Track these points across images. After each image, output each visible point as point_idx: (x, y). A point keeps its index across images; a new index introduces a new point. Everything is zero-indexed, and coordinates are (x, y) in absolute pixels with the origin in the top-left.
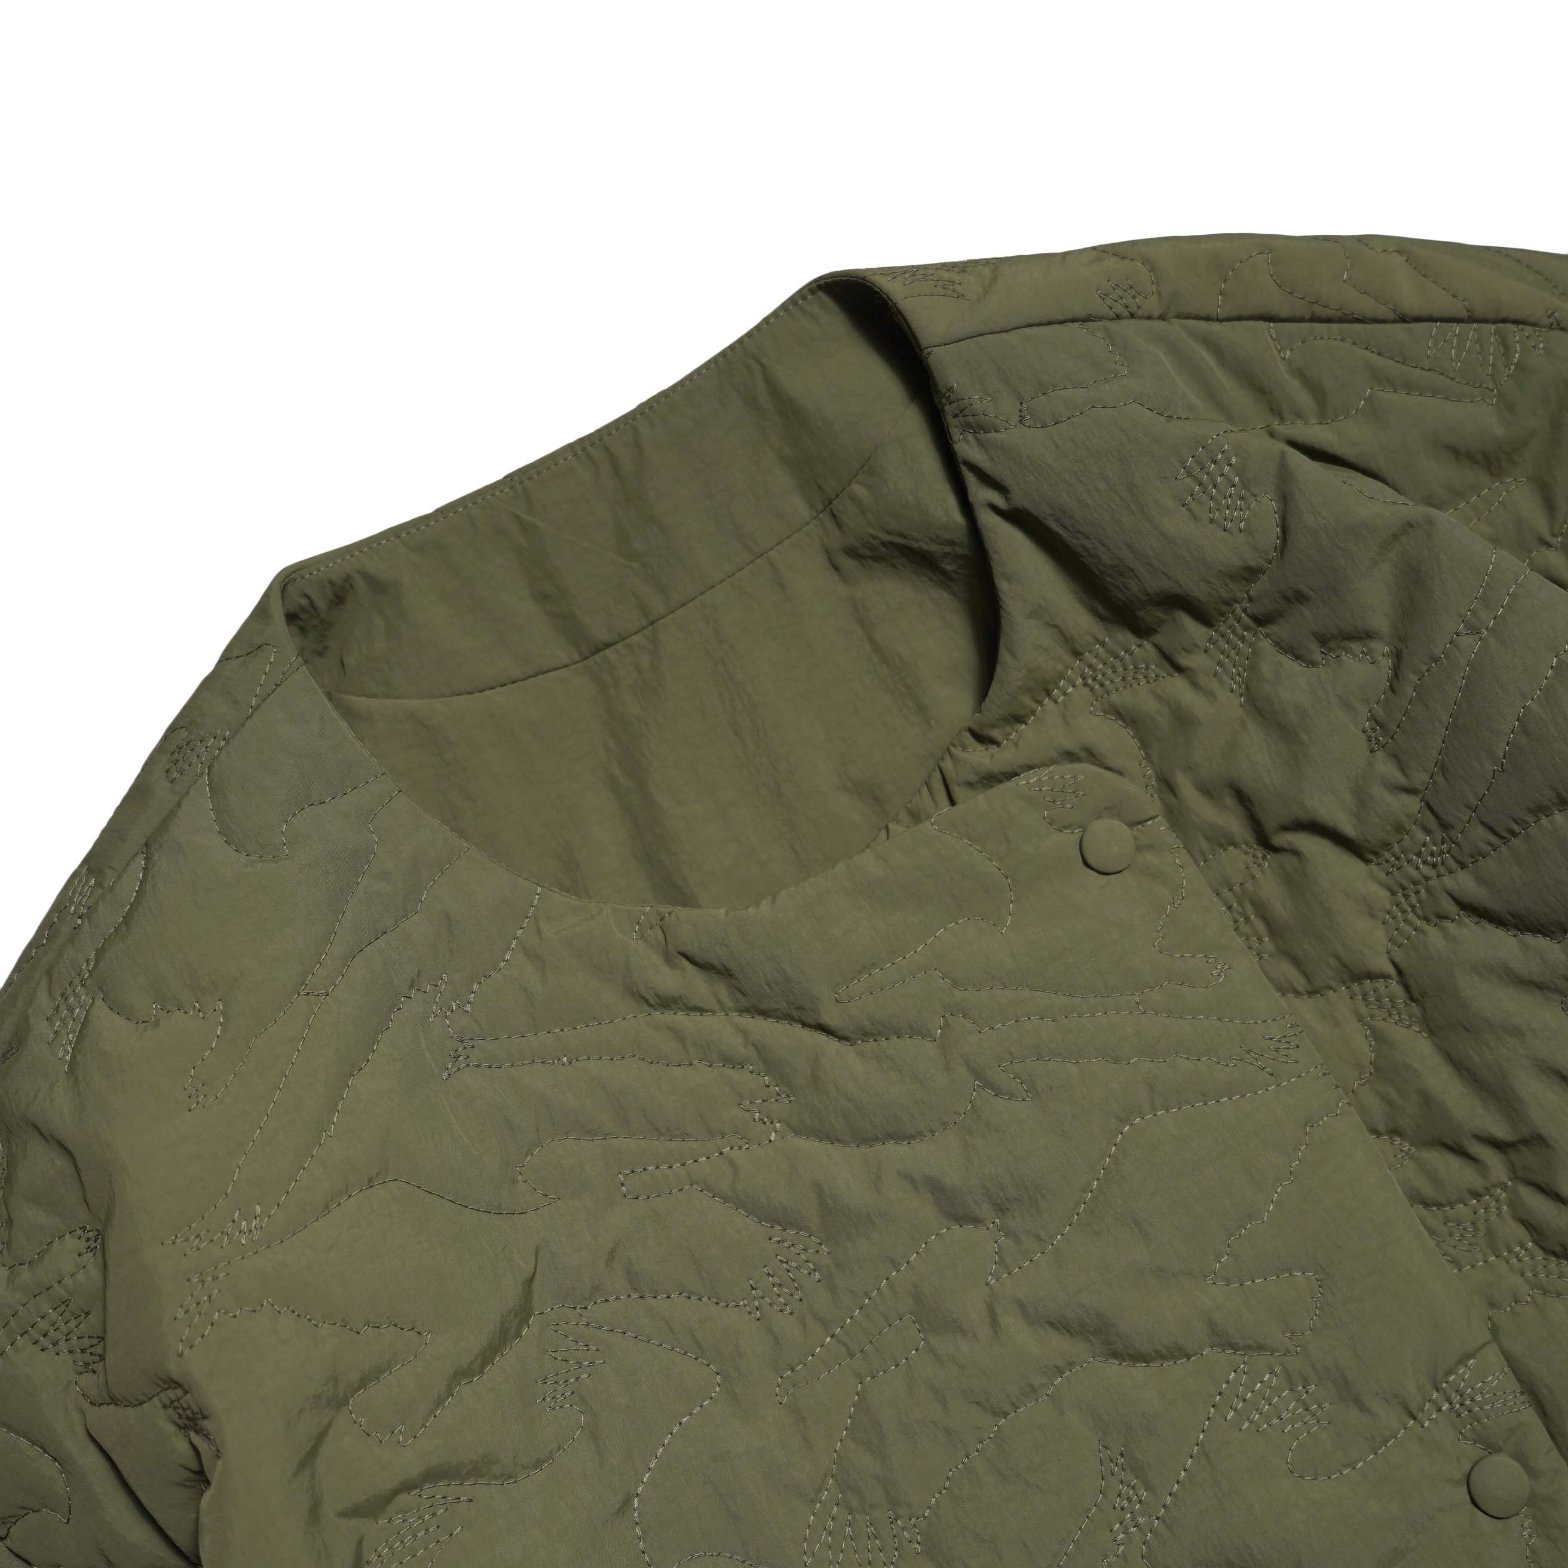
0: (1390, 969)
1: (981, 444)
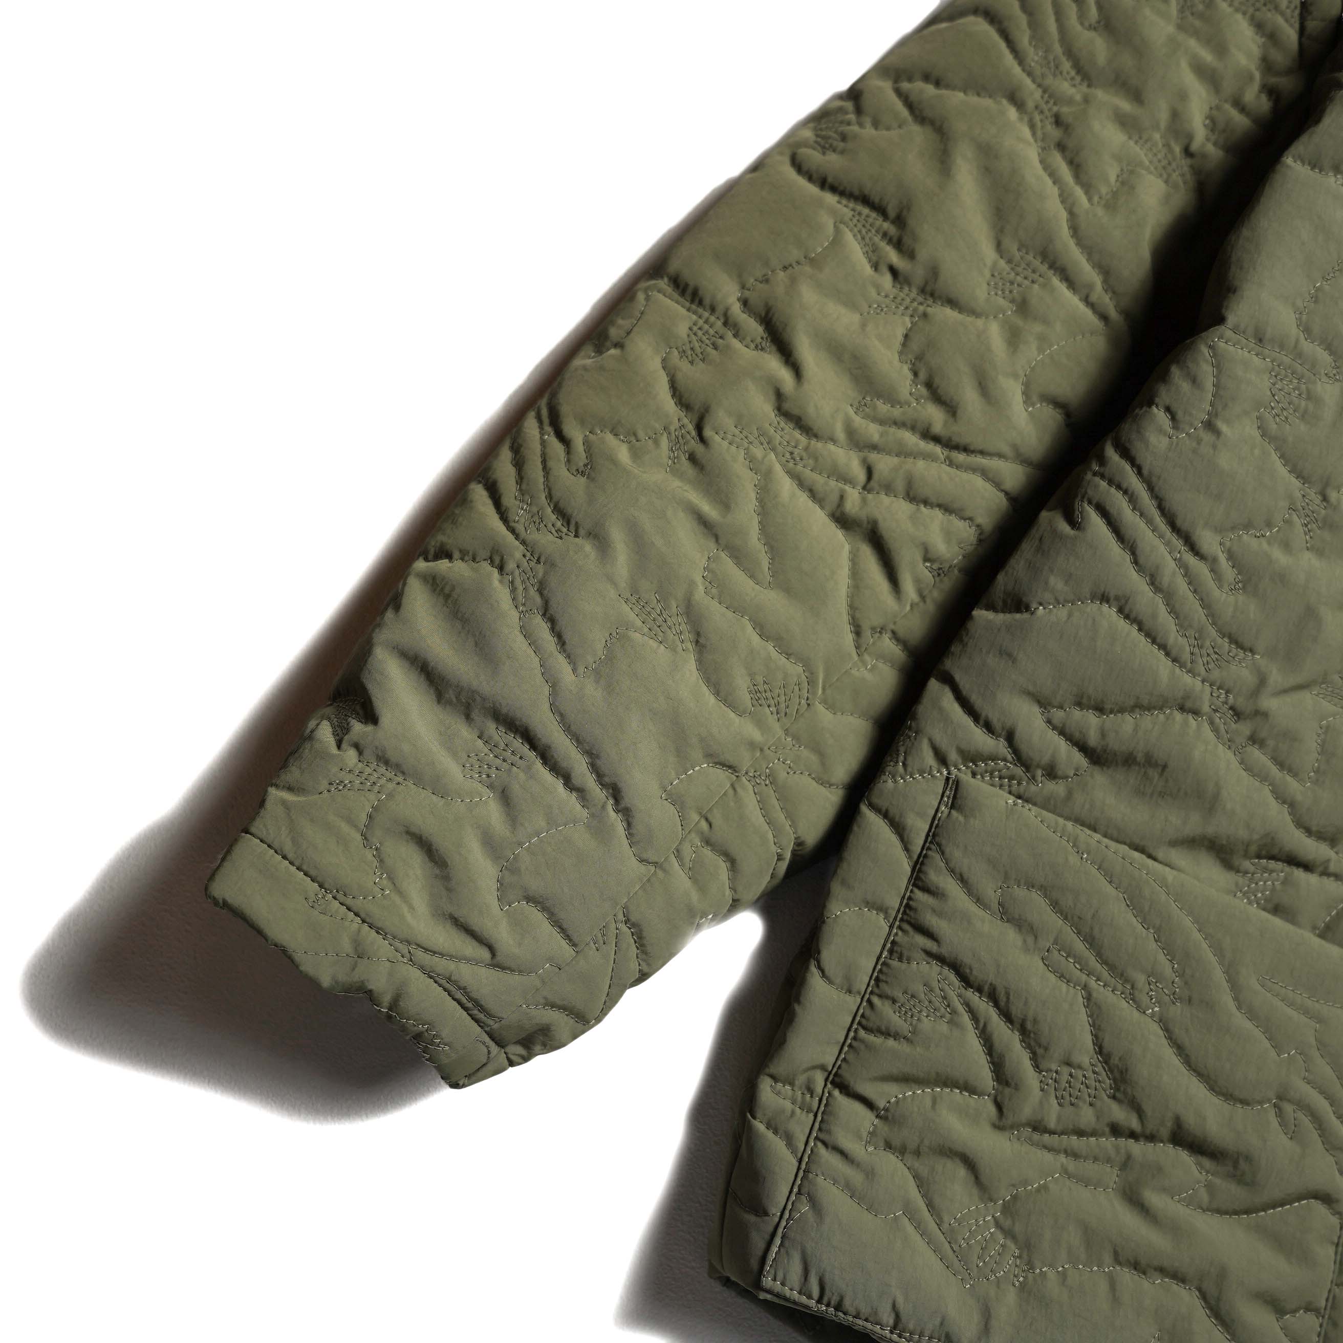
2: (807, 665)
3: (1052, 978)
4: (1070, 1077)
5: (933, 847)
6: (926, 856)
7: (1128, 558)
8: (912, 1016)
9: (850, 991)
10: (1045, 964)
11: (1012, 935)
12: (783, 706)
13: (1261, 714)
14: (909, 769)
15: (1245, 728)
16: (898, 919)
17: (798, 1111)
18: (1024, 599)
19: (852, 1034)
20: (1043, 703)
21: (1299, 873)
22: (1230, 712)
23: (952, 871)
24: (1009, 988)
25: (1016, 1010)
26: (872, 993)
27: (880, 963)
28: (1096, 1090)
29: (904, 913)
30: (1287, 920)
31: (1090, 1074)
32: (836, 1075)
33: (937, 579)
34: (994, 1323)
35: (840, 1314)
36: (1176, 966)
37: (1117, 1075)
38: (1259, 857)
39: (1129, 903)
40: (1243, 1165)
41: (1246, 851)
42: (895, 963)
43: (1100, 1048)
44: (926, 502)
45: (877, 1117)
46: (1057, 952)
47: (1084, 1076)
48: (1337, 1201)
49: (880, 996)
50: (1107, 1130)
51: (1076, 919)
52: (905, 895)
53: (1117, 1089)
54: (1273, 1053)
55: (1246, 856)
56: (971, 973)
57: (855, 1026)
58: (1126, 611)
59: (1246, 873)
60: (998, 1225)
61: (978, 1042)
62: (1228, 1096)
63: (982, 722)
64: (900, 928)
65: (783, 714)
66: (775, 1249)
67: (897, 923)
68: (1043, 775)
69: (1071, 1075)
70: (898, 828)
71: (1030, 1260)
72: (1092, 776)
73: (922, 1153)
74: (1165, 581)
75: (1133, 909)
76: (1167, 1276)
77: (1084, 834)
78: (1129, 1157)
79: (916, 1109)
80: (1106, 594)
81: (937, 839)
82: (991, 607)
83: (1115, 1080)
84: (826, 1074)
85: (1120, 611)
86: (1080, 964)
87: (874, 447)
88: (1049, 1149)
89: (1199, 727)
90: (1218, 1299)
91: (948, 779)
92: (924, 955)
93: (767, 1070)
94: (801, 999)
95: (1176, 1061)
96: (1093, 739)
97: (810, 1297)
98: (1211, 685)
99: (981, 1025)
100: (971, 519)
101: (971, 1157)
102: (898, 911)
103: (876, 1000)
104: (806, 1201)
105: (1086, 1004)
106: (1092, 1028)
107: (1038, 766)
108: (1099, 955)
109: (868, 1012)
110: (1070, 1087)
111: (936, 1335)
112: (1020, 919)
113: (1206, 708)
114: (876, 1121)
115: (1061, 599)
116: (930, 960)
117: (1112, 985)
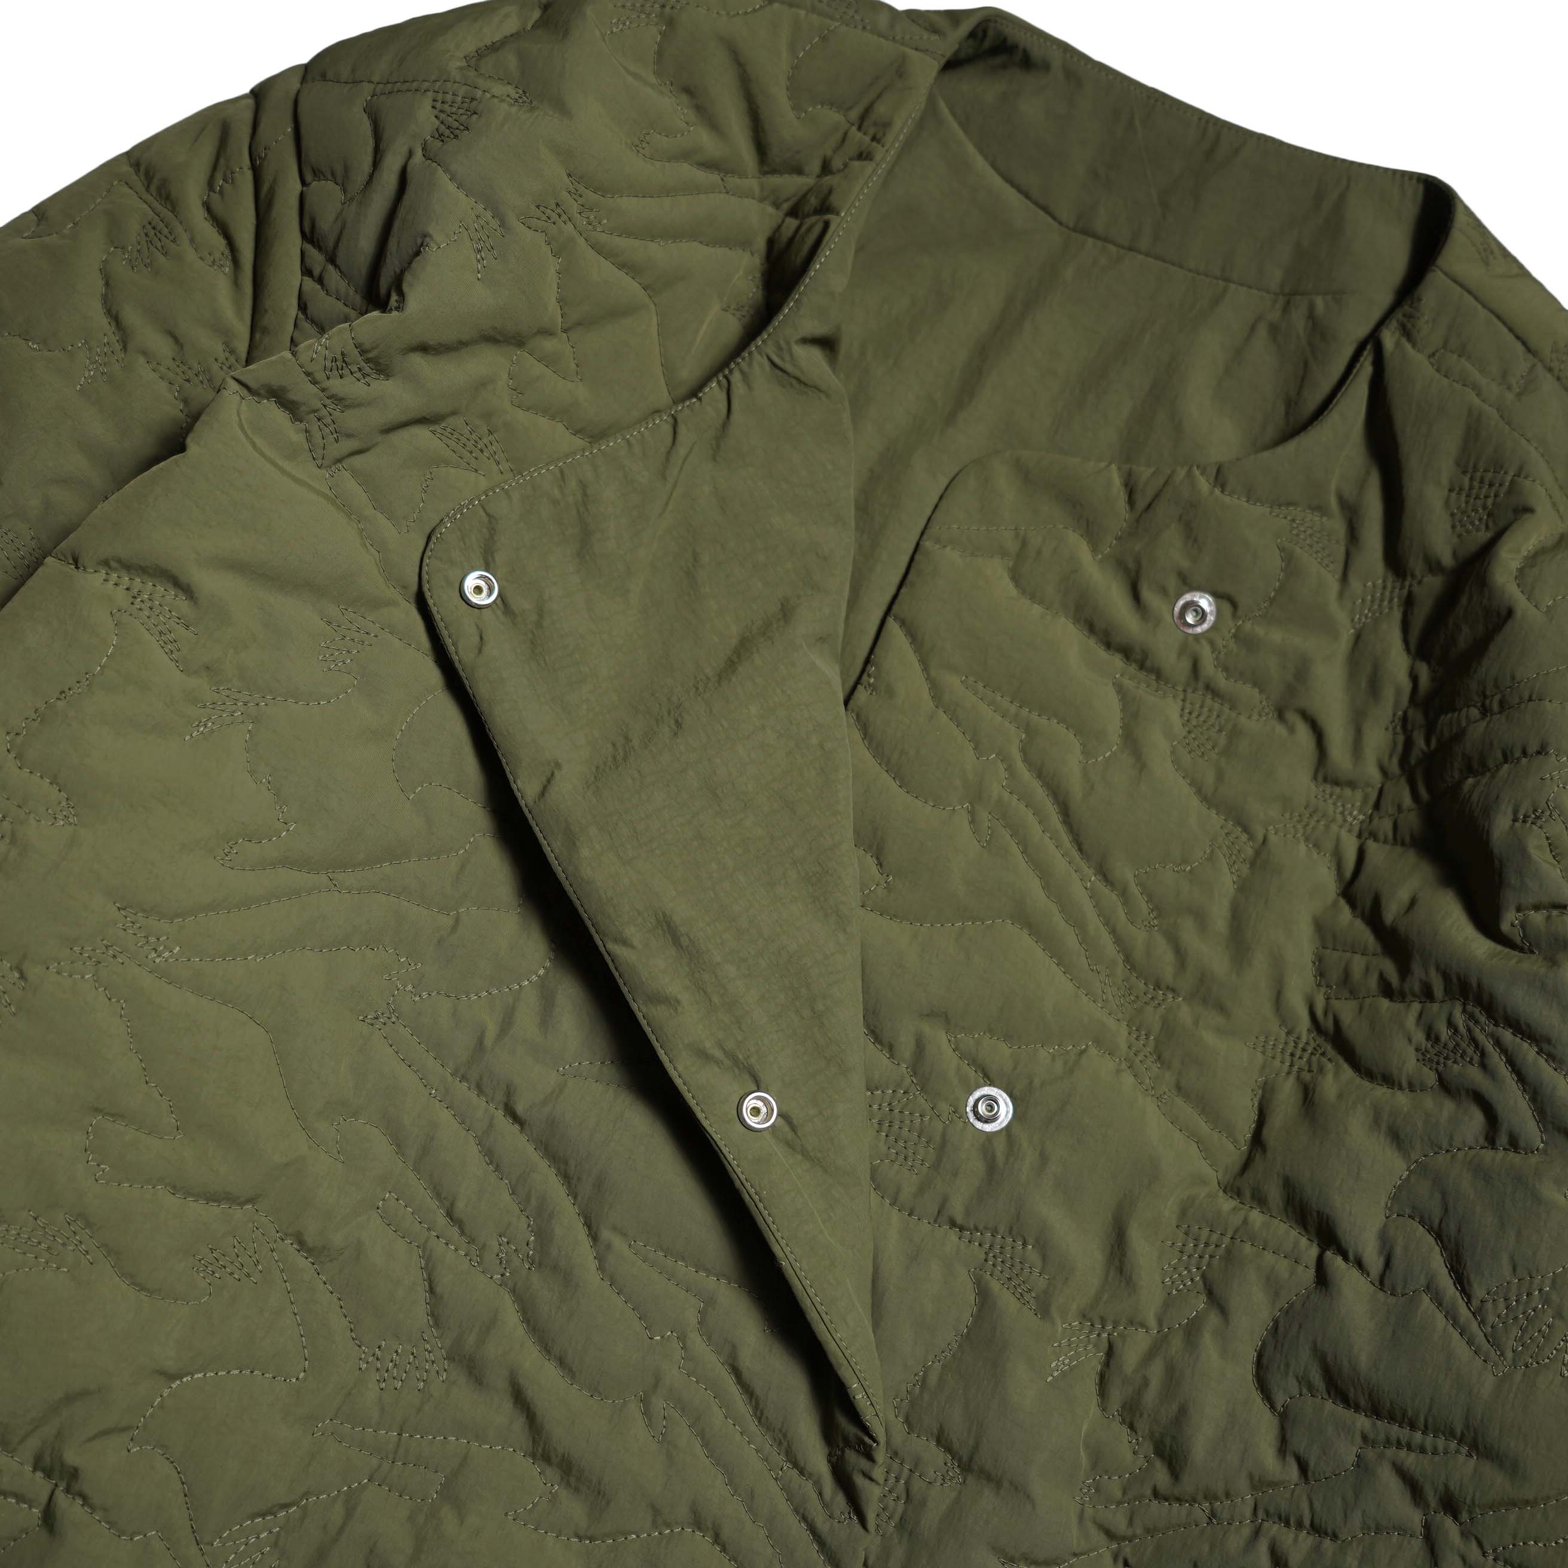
0: (1260, 838)
1: (1398, 344)
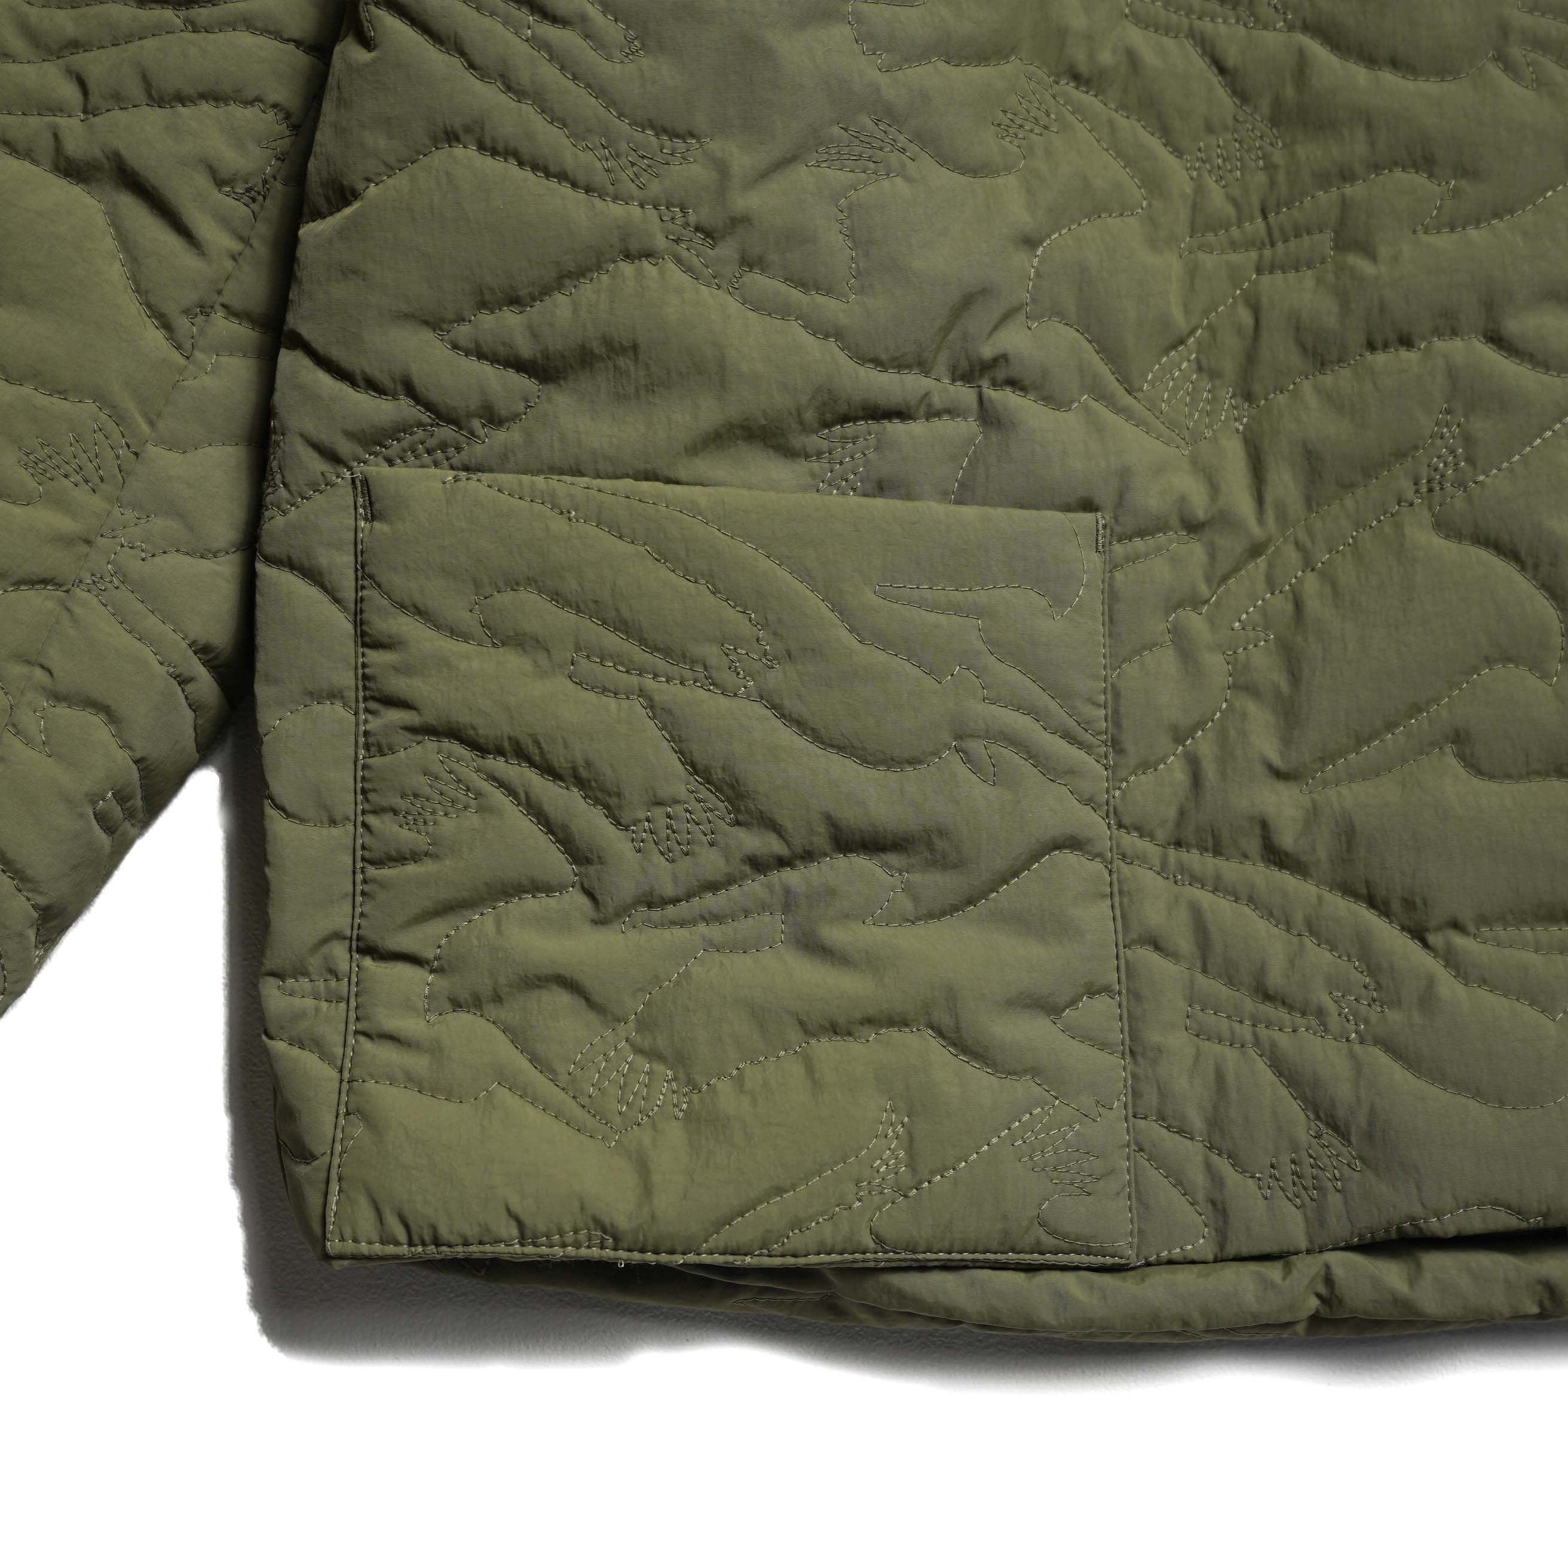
2: (102, 399)
3: (591, 696)
4: (668, 820)
5: (366, 583)
6: (362, 600)
7: (457, 62)
8: (425, 823)
9: (333, 822)
10: (576, 683)
11: (513, 660)
12: (90, 468)
13: (739, 222)
14: (293, 488)
15: (728, 250)
16: (361, 699)
17: (324, 1005)
18: (345, 183)
19: (359, 877)
20: (435, 324)
21: (895, 428)
22: (698, 234)
23: (402, 606)
24: (535, 734)
25: (559, 758)
26: (363, 812)
27: (359, 767)
28: (710, 822)
29: (365, 688)
30: (902, 498)
31: (693, 805)
32: (359, 938)
33: (255, 207)
34: (656, 1178)
35: (444, 1248)
36: (753, 616)
37: (729, 792)
38: (827, 425)
39: (656, 556)
40: (940, 844)
41: (801, 422)
42: (376, 761)
43: (694, 767)
44: (182, 99)
45: (432, 971)
46: (586, 661)
47: (687, 810)
48: (1089, 841)
49: (374, 812)
50: (747, 869)
51: (592, 606)
52: (356, 663)
53: (737, 811)
54: (929, 683)
55: (805, 428)
56: (477, 734)
57: (359, 865)
58: (488, 143)
59: (819, 454)
60: (638, 1050)
61: (529, 822)
62: (890, 762)
63: (361, 382)
64: (367, 710)
65: (97, 480)
66: (333, 1199)
67: (362, 705)
68: (484, 425)
69: (669, 817)
70: (312, 575)
71: (689, 1078)
72: (549, 400)
73: (503, 996)
74: (524, 77)
75: (666, 561)
76: (881, 1026)
77: (565, 486)
78: (787, 891)
79: (475, 942)
80: (449, 129)
81: (366, 569)
82: (318, 215)
83: (728, 800)
84: (347, 942)
85: (482, 147)
86: (622, 664)
87: (75, 45)
88: (682, 924)
89: (662, 272)
90: (958, 1029)
91: (353, 480)
92: (408, 735)
93: (263, 970)
94: (270, 857)
95: (801, 743)
96: (526, 349)
97: (397, 1243)
98: (655, 207)
99: (523, 796)
100: (258, 99)
101: (568, 976)
102: (357, 688)
103: (371, 820)
104: (357, 1121)
105: (650, 714)
106: (672, 743)
107: (470, 415)
108: (642, 641)
109: (368, 840)
110: (674, 832)
111: (581, 1225)
112: (517, 635)
113: (661, 242)
114: (430, 978)
115: (392, 161)
116: (420, 738)
117: (678, 676)
